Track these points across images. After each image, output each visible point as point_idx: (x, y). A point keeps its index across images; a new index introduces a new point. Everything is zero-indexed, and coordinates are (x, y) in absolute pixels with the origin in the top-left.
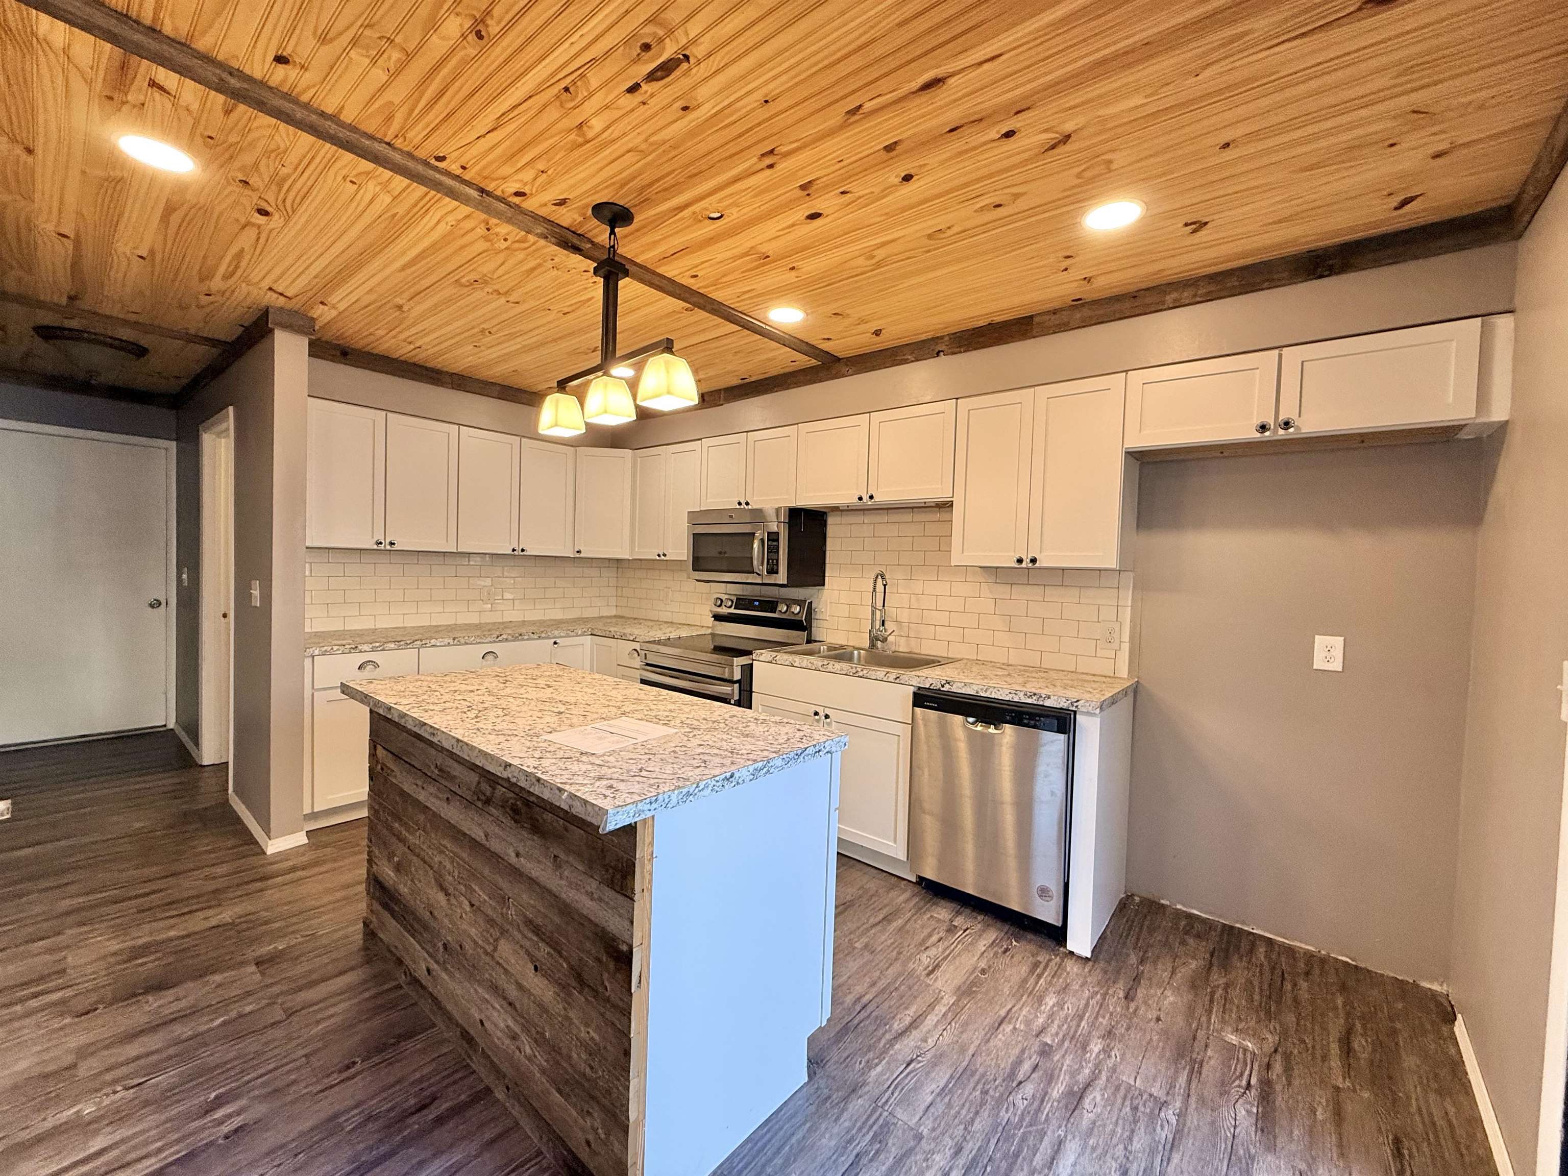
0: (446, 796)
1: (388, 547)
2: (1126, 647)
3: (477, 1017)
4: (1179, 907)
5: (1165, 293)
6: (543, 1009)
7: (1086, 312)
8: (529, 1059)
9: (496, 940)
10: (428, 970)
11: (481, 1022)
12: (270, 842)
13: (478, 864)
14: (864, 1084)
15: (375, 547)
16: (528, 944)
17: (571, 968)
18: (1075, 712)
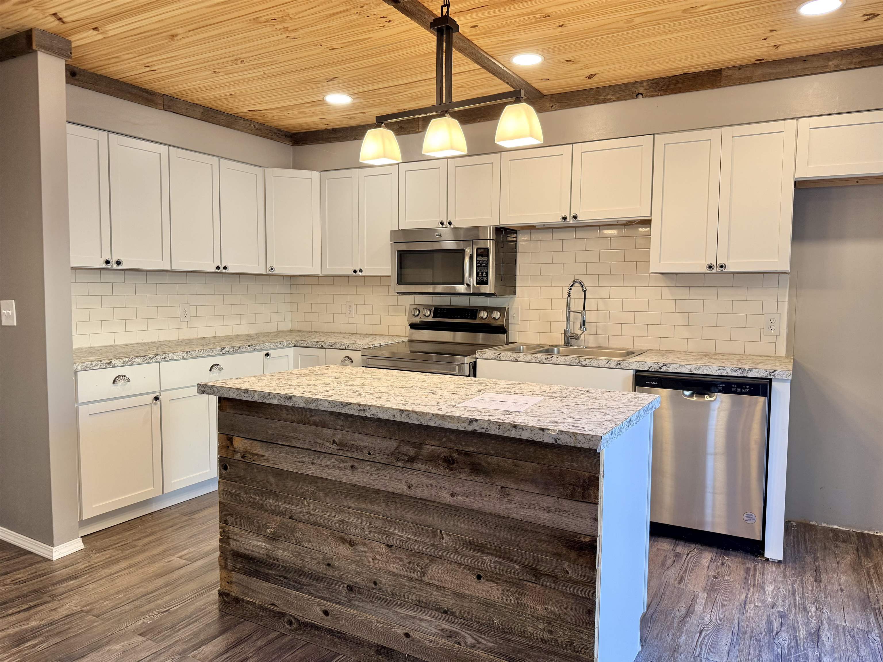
0: (349, 465)
1: (115, 266)
2: (784, 333)
3: (401, 632)
4: (824, 525)
5: (829, 59)
6: (488, 604)
7: (767, 70)
8: (473, 646)
9: (426, 567)
10: (326, 613)
11: (407, 635)
12: (54, 549)
13: (394, 512)
14: (679, 647)
15: (104, 266)
16: (468, 561)
17: (525, 566)
18: (770, 380)
